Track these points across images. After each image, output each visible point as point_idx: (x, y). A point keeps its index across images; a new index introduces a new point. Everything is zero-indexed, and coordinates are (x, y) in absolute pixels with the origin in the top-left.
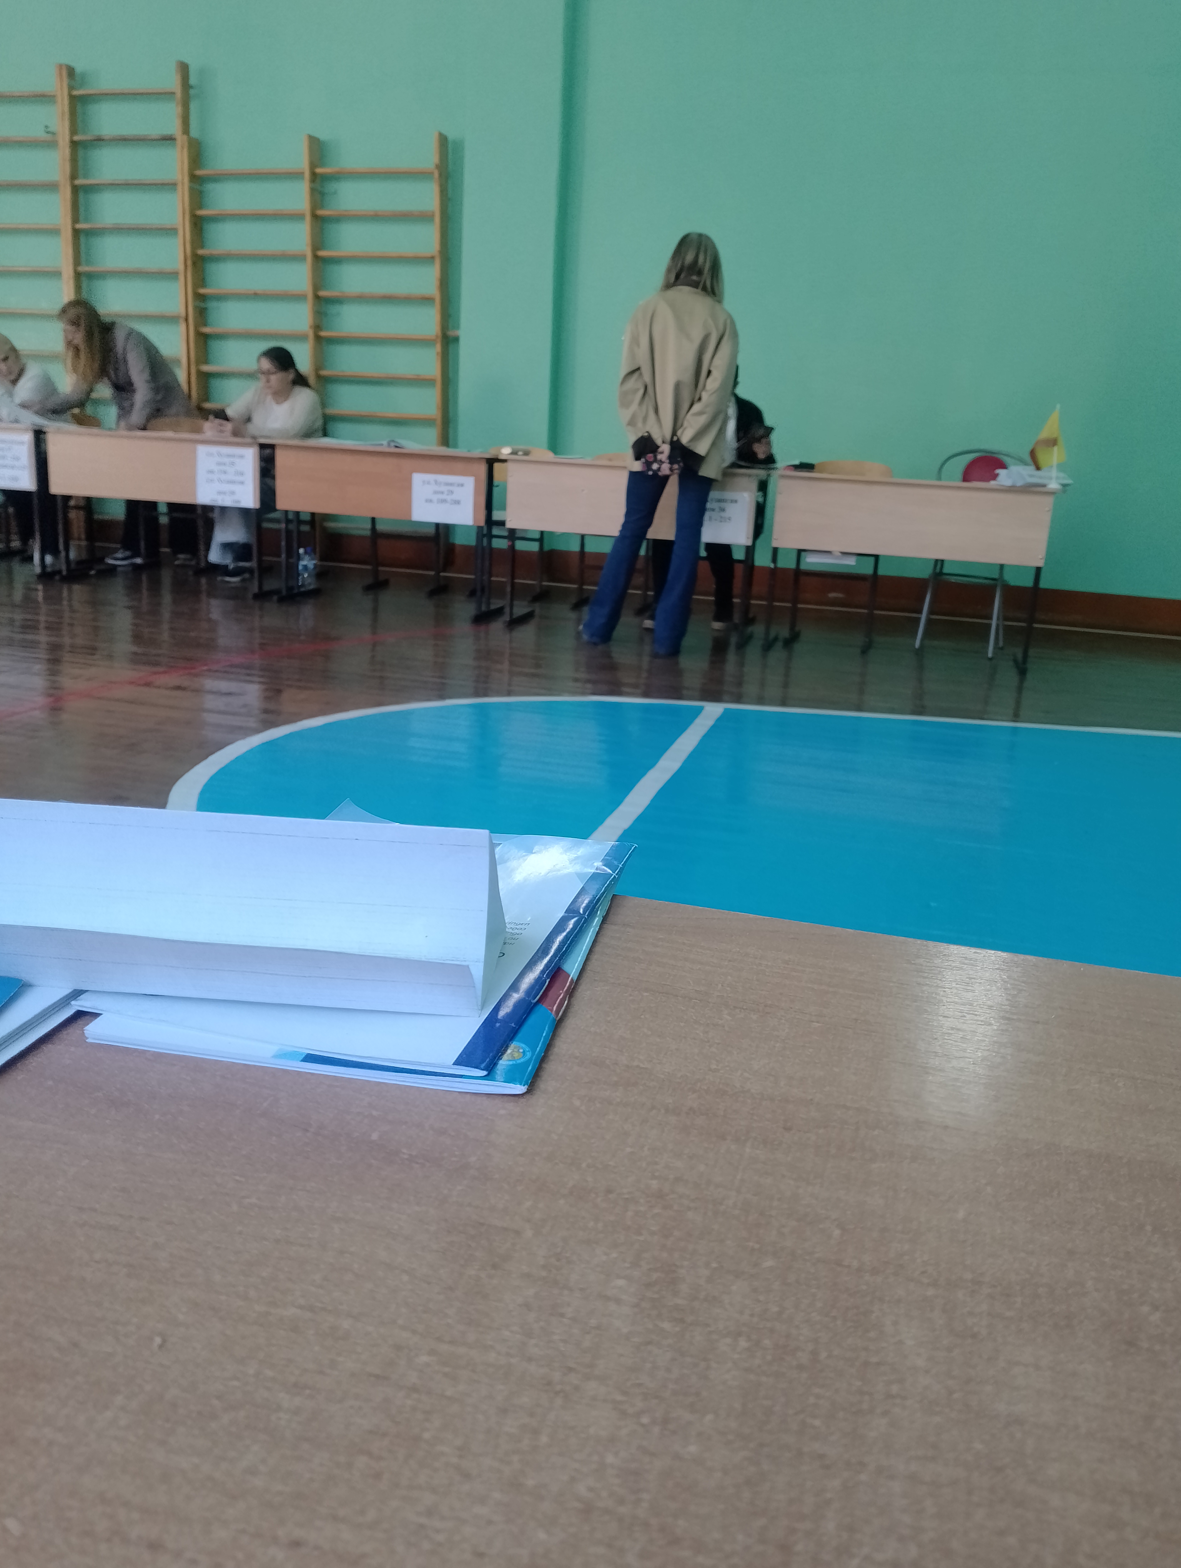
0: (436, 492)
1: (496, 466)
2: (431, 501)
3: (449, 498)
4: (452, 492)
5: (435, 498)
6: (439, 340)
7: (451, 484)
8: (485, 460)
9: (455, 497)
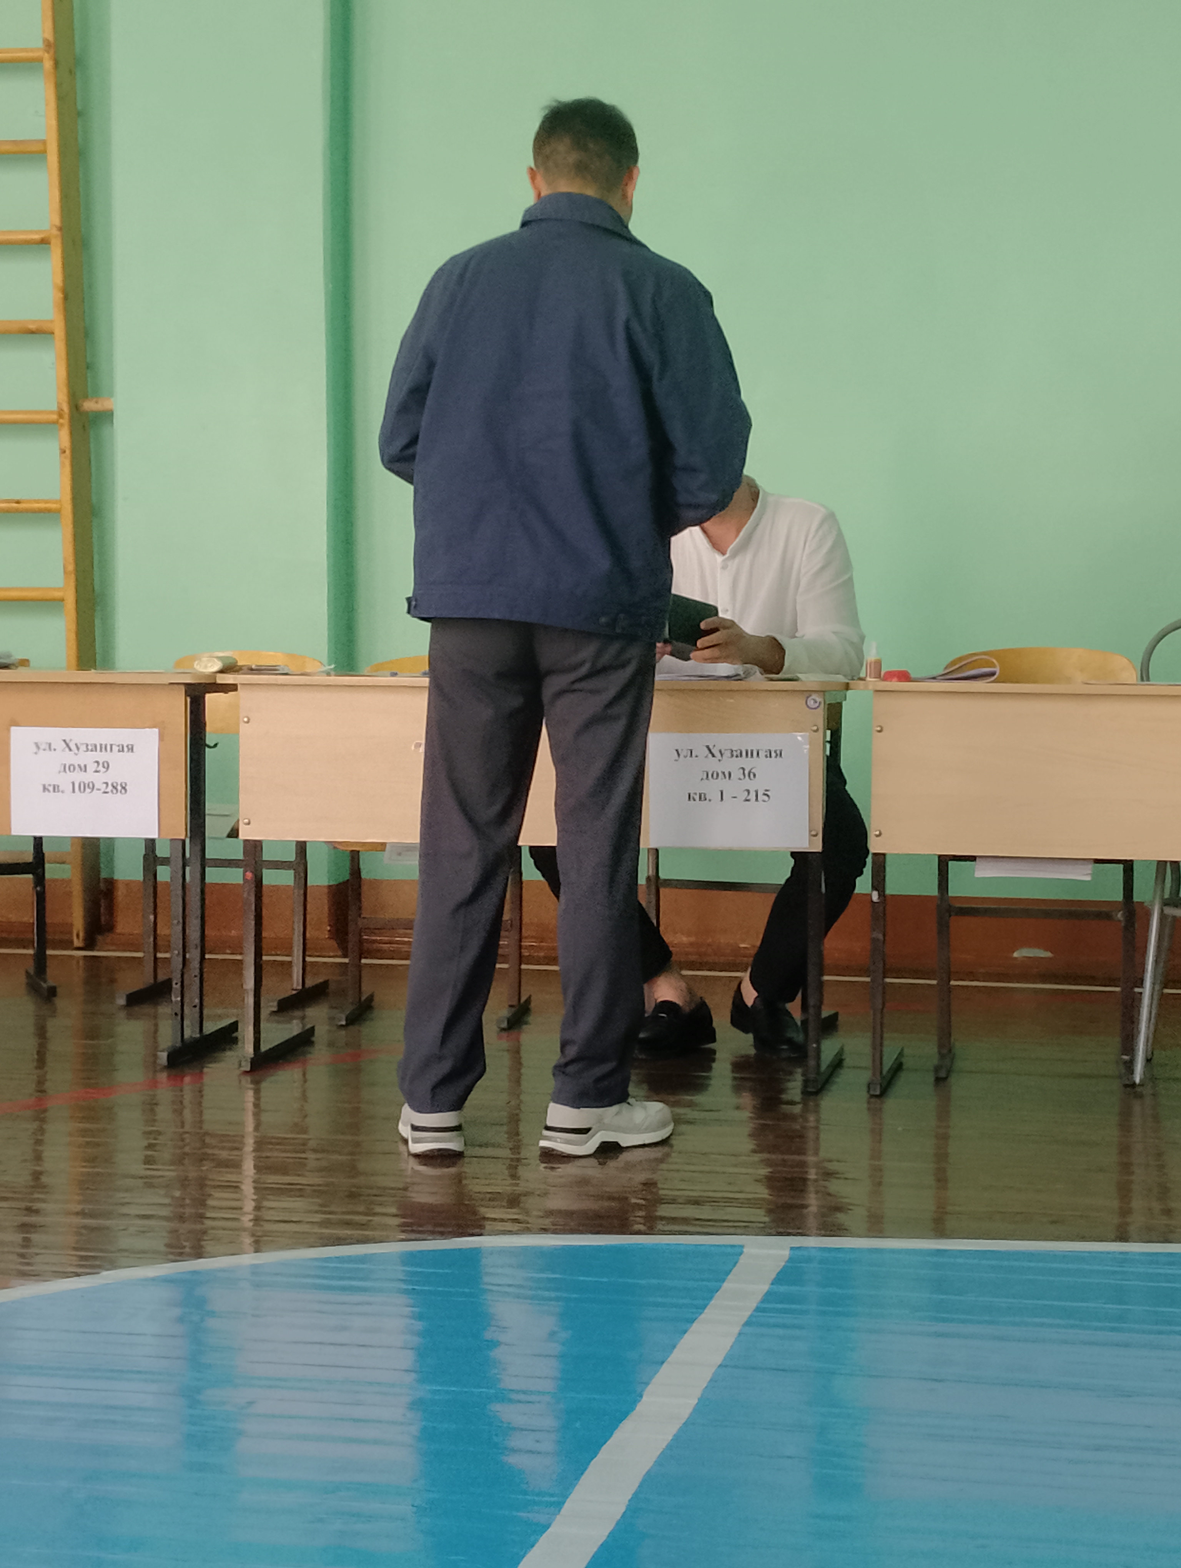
0: (67, 768)
1: (210, 698)
2: (56, 788)
3: (99, 779)
4: (106, 765)
5: (65, 780)
6: (65, 421)
7: (103, 748)
8: (183, 688)
9: (112, 776)
